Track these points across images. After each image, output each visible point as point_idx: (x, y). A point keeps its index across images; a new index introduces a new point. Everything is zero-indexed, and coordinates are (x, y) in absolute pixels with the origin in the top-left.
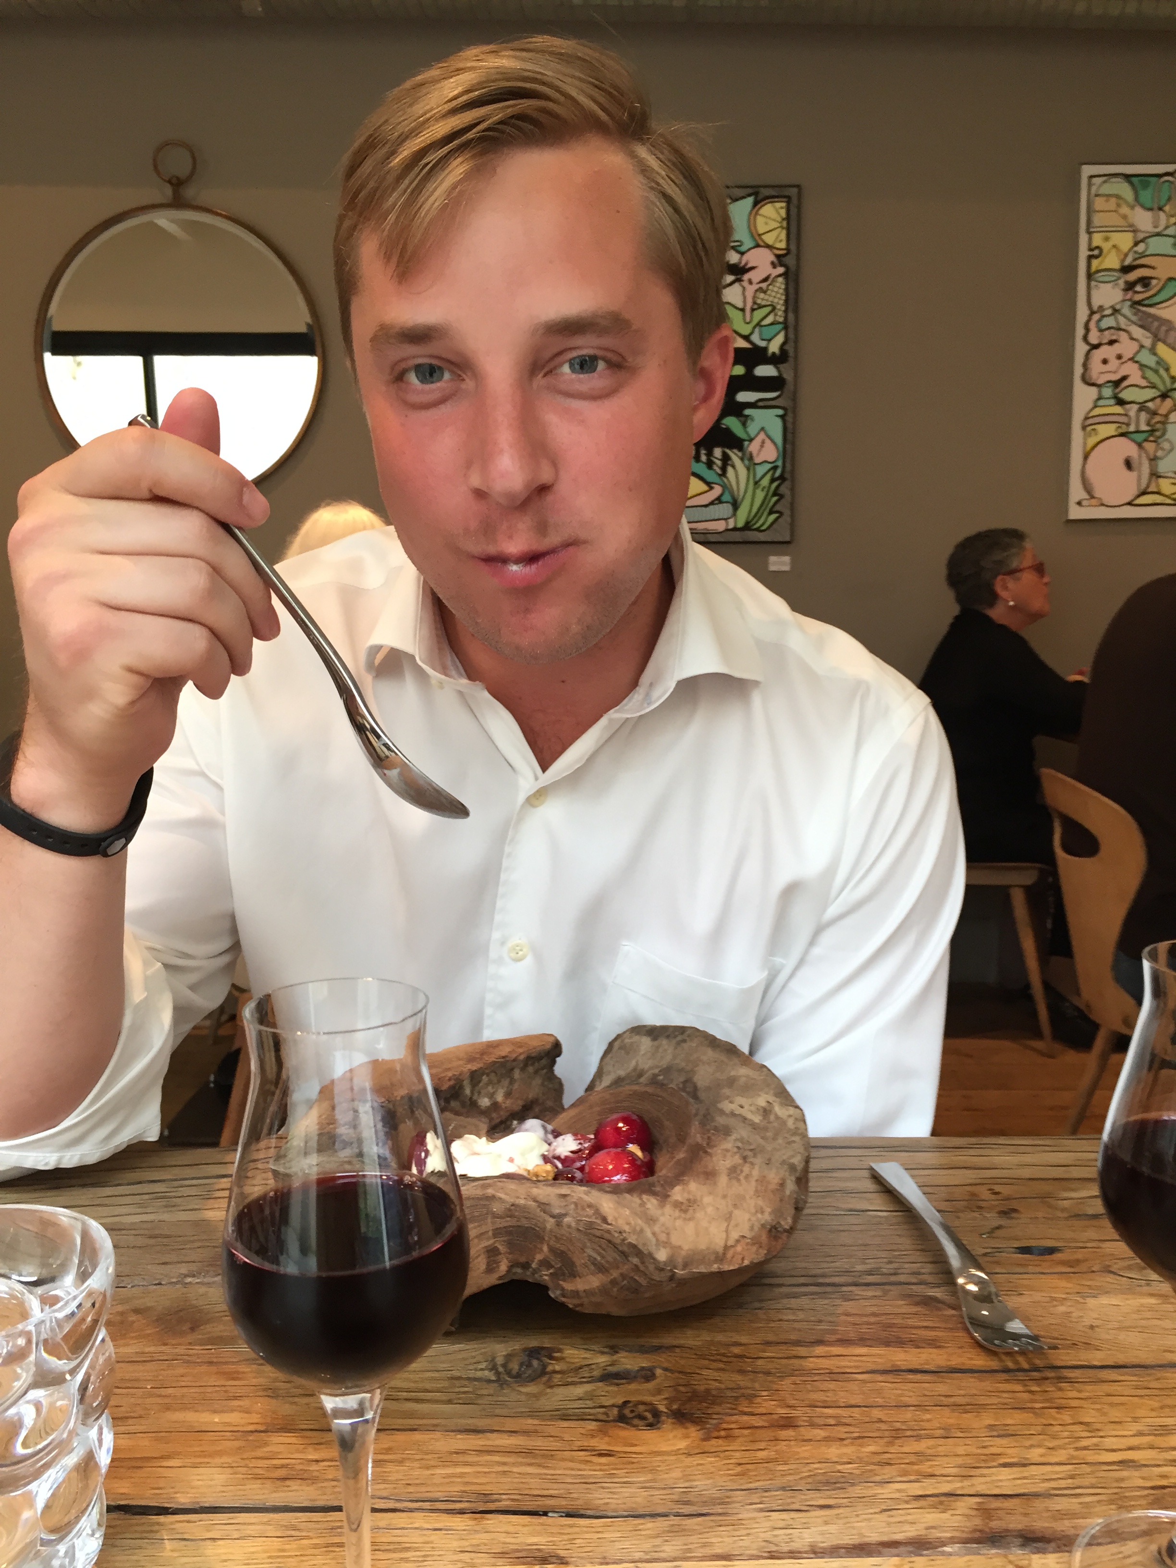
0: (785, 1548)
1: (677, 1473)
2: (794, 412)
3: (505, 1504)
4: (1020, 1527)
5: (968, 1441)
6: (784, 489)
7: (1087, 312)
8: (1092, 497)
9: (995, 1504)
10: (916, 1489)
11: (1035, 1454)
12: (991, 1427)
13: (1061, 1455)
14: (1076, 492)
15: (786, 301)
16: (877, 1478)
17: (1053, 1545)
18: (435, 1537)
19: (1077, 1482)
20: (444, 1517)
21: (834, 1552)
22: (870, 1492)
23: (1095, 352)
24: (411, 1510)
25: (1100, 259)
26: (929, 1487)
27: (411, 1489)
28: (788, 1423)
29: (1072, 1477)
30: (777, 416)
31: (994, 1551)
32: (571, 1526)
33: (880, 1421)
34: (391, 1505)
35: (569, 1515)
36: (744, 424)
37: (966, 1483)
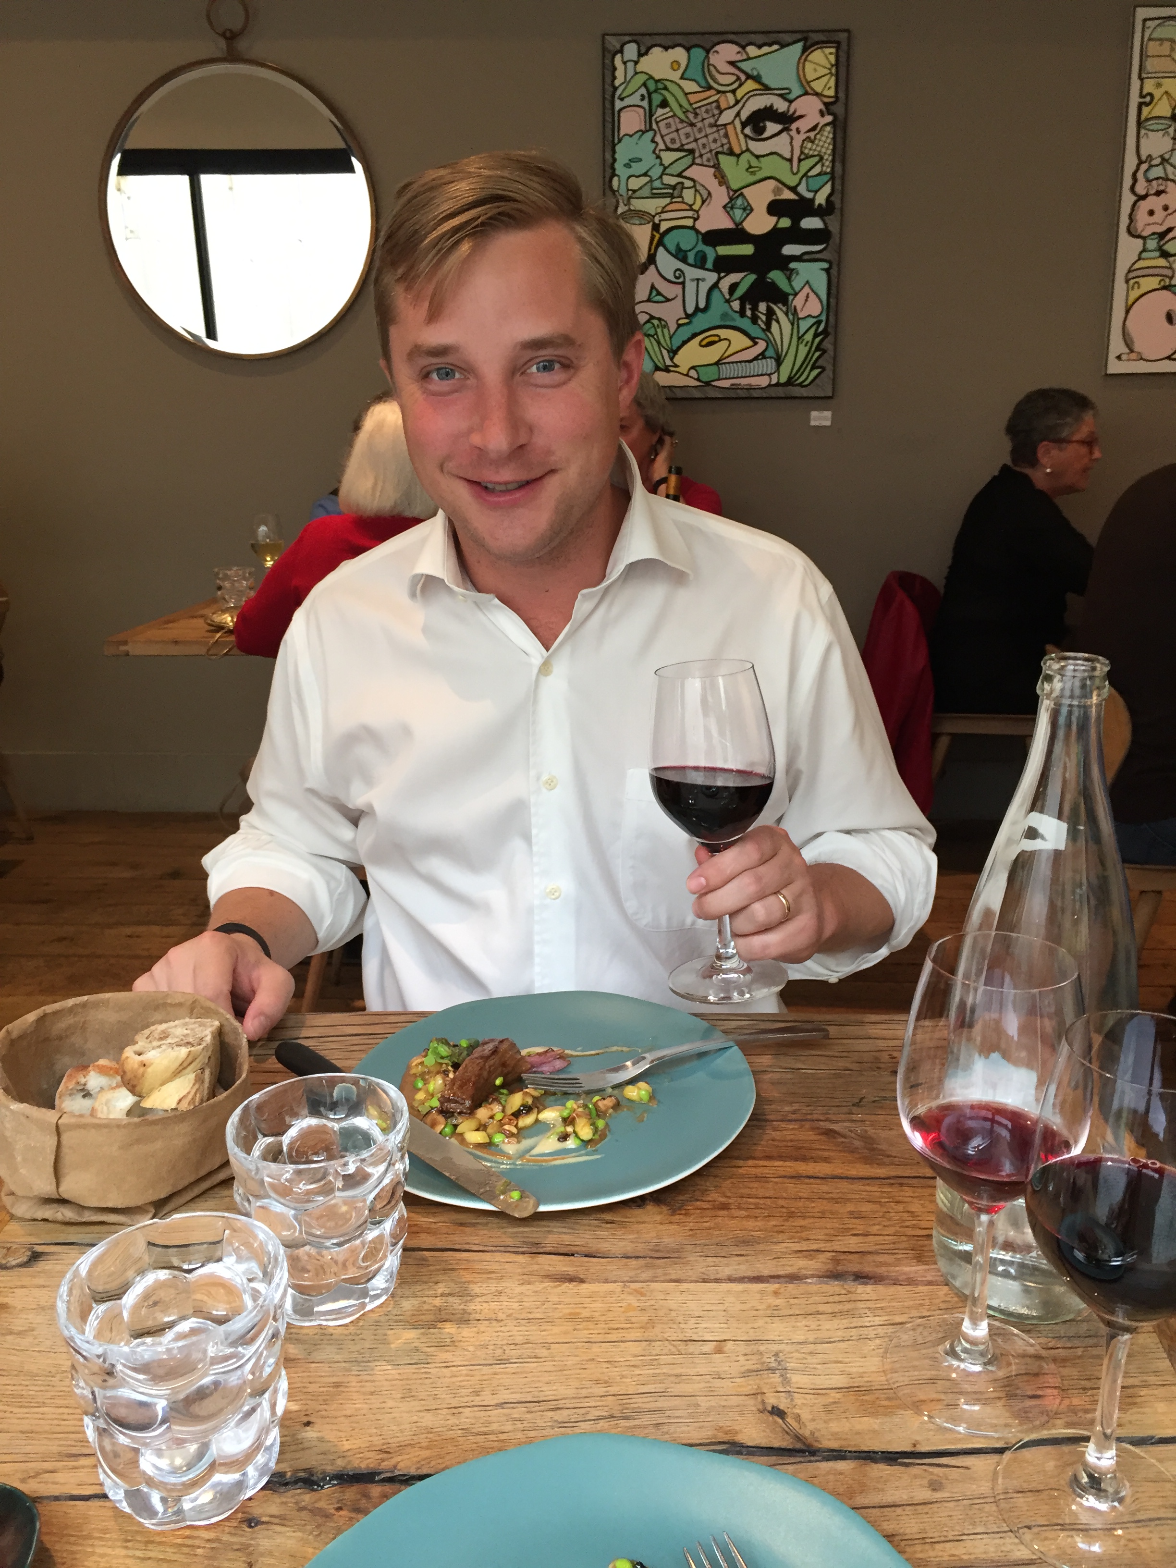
0: (712, 1277)
1: (653, 1234)
2: (839, 265)
3: (548, 1249)
4: (855, 1270)
5: (835, 1220)
6: (827, 345)
7: (1136, 162)
8: (1132, 351)
9: (843, 1257)
10: (797, 1247)
11: (875, 1229)
12: (851, 1213)
13: (891, 1230)
14: (1116, 345)
15: (834, 150)
16: (775, 1240)
17: (872, 1281)
18: (507, 1266)
19: (897, 1246)
20: (513, 1255)
21: (741, 1280)
22: (769, 1248)
23: (1142, 203)
24: (492, 1251)
25: (1150, 107)
26: (804, 1246)
27: (492, 1240)
28: (725, 1207)
29: (894, 1243)
30: (822, 269)
31: (836, 1283)
32: (588, 1262)
33: (782, 1207)
34: (481, 1248)
35: (586, 1256)
36: (789, 279)
37: (829, 1244)
